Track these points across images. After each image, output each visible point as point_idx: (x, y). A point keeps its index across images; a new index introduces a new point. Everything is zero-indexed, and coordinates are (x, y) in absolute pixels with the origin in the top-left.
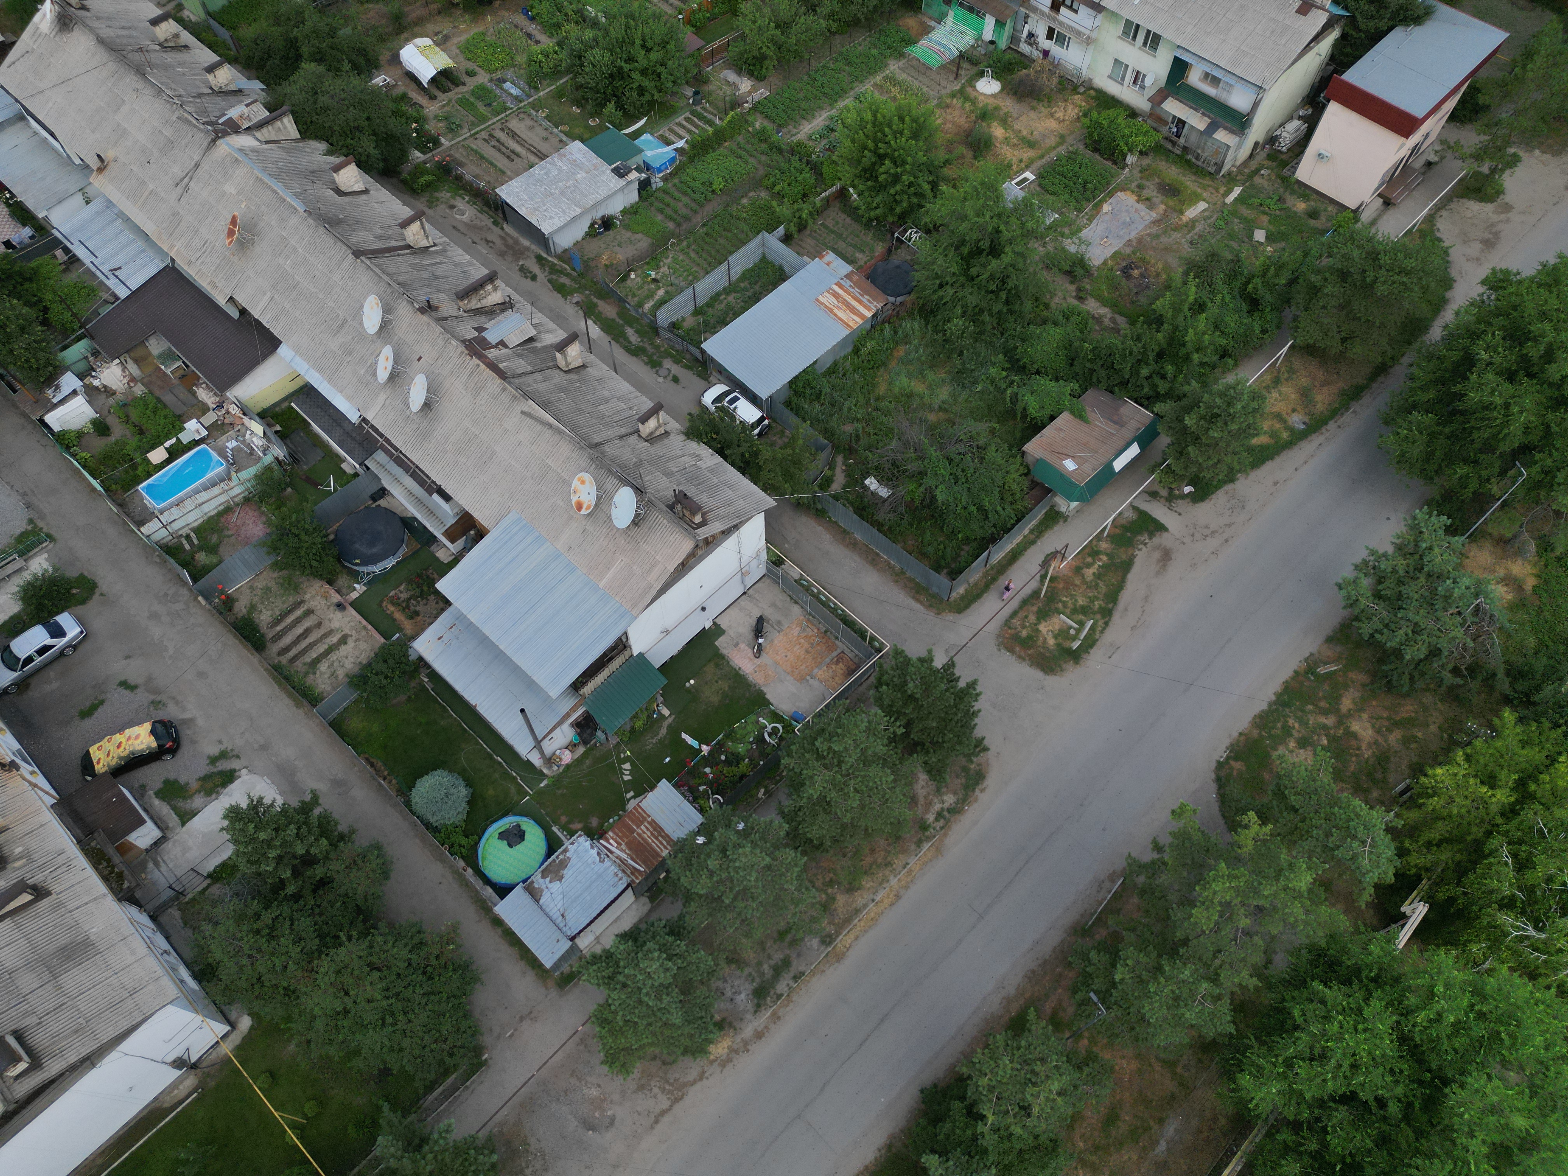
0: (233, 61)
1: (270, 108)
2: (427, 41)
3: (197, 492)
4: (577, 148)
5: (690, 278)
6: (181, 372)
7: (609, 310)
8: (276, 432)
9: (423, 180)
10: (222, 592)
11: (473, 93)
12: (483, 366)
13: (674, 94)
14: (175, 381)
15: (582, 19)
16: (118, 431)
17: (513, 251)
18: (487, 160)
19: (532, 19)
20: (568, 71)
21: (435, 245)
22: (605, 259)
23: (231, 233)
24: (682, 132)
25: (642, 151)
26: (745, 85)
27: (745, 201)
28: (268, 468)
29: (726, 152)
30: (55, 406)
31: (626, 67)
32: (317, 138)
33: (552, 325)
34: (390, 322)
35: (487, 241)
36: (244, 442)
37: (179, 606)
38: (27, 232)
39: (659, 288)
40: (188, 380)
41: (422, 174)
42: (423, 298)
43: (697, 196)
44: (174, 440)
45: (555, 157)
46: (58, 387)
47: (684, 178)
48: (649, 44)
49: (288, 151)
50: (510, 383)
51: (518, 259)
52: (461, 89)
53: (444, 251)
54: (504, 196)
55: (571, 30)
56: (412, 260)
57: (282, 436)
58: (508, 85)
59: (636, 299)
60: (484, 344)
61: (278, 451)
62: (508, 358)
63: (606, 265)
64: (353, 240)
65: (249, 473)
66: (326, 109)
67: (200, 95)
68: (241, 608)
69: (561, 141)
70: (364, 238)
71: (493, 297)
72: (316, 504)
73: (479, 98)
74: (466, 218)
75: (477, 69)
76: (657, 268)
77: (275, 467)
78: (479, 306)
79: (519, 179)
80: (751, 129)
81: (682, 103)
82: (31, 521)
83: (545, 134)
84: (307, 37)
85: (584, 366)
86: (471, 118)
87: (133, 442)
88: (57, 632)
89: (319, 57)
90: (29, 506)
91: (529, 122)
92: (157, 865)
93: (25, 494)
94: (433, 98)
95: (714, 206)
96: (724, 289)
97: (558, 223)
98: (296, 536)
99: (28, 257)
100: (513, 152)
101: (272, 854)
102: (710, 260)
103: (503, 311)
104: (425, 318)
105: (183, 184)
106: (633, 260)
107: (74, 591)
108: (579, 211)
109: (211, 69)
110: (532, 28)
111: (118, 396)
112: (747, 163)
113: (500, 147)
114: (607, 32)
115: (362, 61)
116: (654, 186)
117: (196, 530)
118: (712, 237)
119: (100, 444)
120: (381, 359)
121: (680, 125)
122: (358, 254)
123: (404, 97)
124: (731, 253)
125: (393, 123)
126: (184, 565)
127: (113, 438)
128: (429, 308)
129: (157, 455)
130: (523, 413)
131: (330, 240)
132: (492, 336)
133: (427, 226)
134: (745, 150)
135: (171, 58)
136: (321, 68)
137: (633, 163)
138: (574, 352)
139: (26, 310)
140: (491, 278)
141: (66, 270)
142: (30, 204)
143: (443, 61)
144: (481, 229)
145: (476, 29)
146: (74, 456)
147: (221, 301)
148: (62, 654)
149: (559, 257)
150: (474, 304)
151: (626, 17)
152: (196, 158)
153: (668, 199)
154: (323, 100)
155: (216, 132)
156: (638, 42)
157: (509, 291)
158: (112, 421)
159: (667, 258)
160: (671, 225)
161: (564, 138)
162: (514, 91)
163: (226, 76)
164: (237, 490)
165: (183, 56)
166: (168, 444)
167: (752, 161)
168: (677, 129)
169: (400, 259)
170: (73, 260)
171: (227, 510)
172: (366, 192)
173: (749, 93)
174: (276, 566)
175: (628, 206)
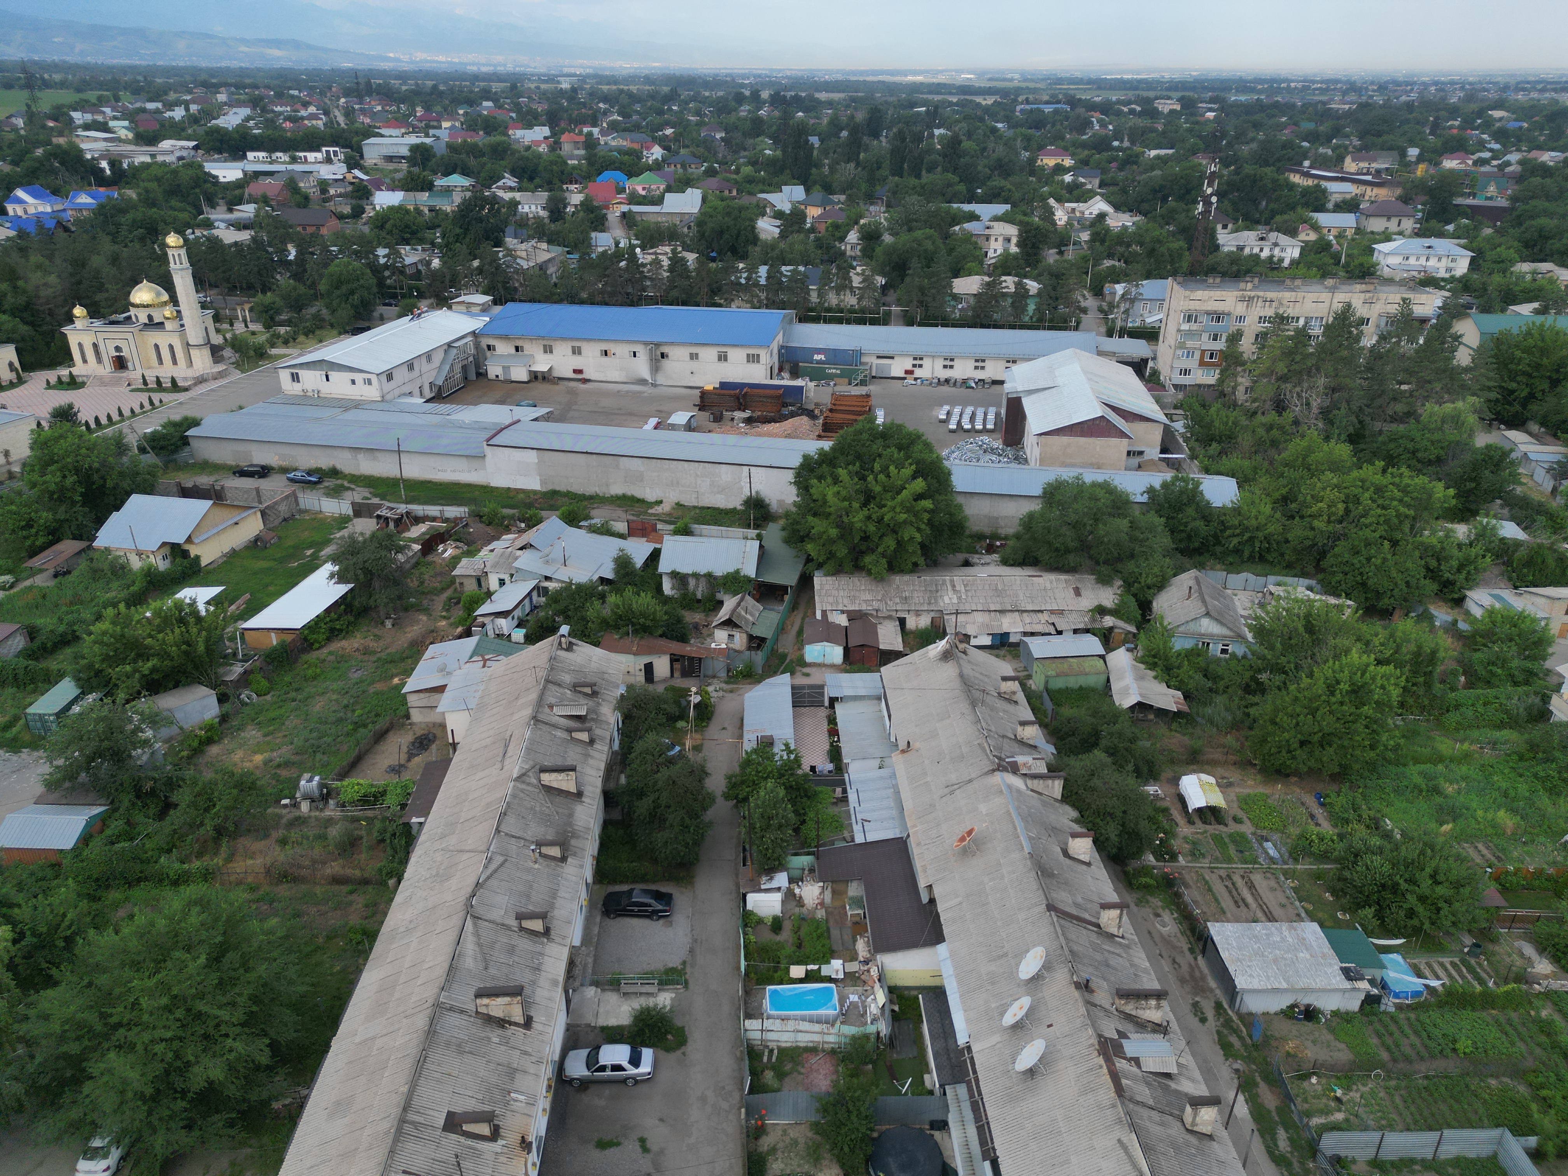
0: (1043, 725)
1: (1051, 769)
2: (1212, 780)
3: (803, 1019)
4: (1312, 931)
5: (1384, 1122)
6: (857, 919)
7: (1269, 1099)
8: (893, 1011)
9: (1143, 880)
10: (762, 1118)
11: (1231, 836)
12: (1105, 1070)
13: (1448, 933)
14: (849, 923)
15: (1375, 825)
16: (786, 935)
17: (1196, 985)
18: (1213, 895)
19: (1322, 805)
20: (1337, 861)
21: (1123, 937)
22: (1290, 1046)
23: (962, 839)
24: (1441, 973)
25: (1383, 966)
26: (1543, 967)
27: (1493, 1082)
28: (866, 1037)
29: (1489, 1019)
30: (760, 891)
31: (1404, 886)
32: (1074, 806)
33: (1197, 1075)
34: (1044, 978)
35: (1174, 961)
36: (863, 1002)
37: (725, 1105)
38: (830, 767)
39: (1340, 1110)
40: (858, 927)
41: (1146, 875)
42: (1086, 976)
43: (1432, 1044)
44: (816, 967)
45: (1285, 926)
46: (771, 879)
47: (1423, 1017)
48: (1441, 878)
49: (1044, 804)
50: (1123, 1103)
51: (1196, 994)
52: (1221, 828)
53: (1128, 947)
54: (1213, 932)
55: (1360, 831)
56: (1094, 937)
57: (896, 1017)
58: (1268, 845)
59: (1306, 1106)
60: (1119, 1050)
61: (883, 1028)
62: (1134, 1078)
63: (1288, 1054)
64: (1054, 895)
65: (850, 1030)
66: (1093, 789)
67: (1004, 737)
68: (766, 1143)
69: (1298, 915)
70: (1065, 899)
71: (1152, 1013)
72: (883, 1094)
73: (1235, 842)
74: (1165, 930)
75: (1245, 819)
76: (1348, 1089)
77: (873, 1039)
78: (1134, 1013)
79: (1236, 925)
80: (1533, 1013)
81: (1455, 947)
82: (684, 963)
83: (1284, 901)
84: (1111, 734)
85: (1210, 1137)
86: (1218, 854)
87: (789, 950)
88: (635, 1061)
89: (1112, 752)
90: (692, 951)
91: (1273, 883)
93: (695, 941)
94: (1191, 822)
95: (1452, 1066)
96: (1423, 1161)
97: (1255, 984)
98: (849, 1111)
99: (819, 783)
100: (1243, 900)
102: (1418, 1117)
103: (1154, 1031)
104: (1076, 994)
105: (951, 789)
106: (1322, 1065)
107: (669, 1037)
108: (1284, 985)
109: (1023, 724)
110: (1318, 812)
111: (804, 910)
112: (1513, 1044)
113: (1232, 890)
114: (1397, 848)
115: (1145, 770)
116: (1383, 1008)
117: (781, 1050)
118: (1431, 1095)
119: (767, 936)
120: (1016, 1005)
121: (1442, 965)
122: (1050, 907)
123: (1165, 811)
124: (1450, 1126)
125: (1144, 826)
126: (754, 1073)
127: (778, 938)
128: (1085, 987)
129: (798, 971)
130: (1119, 1141)
131: (1034, 885)
132: (1130, 1048)
133: (1125, 918)
134: (1515, 1030)
135: (1000, 704)
136: (1110, 760)
137: (1369, 973)
138: (1208, 1117)
139: (791, 815)
140: (1159, 996)
141: (835, 804)
142: (844, 752)
143: (1217, 799)
144: (1174, 947)
145: (1261, 790)
146: (745, 934)
147: (922, 884)
148: (624, 1081)
149: (1241, 1016)
150: (1130, 1008)
151: (1425, 844)
152: (973, 776)
153: (1393, 1028)
154: (1096, 782)
155: (999, 765)
156: (1428, 870)
157: (1171, 1017)
158: (787, 926)
159: (1364, 1085)
160: (1385, 1056)
161: (1303, 915)
162: (1272, 852)
163: (1032, 733)
164: (832, 1039)
165: (1011, 708)
166: (810, 967)
167: (1519, 1044)
168: (1436, 967)
169: (1084, 932)
170: (844, 799)
171: (812, 1050)
172: (1089, 864)
173: (1546, 977)
174: (816, 1127)
175: (1343, 1010)
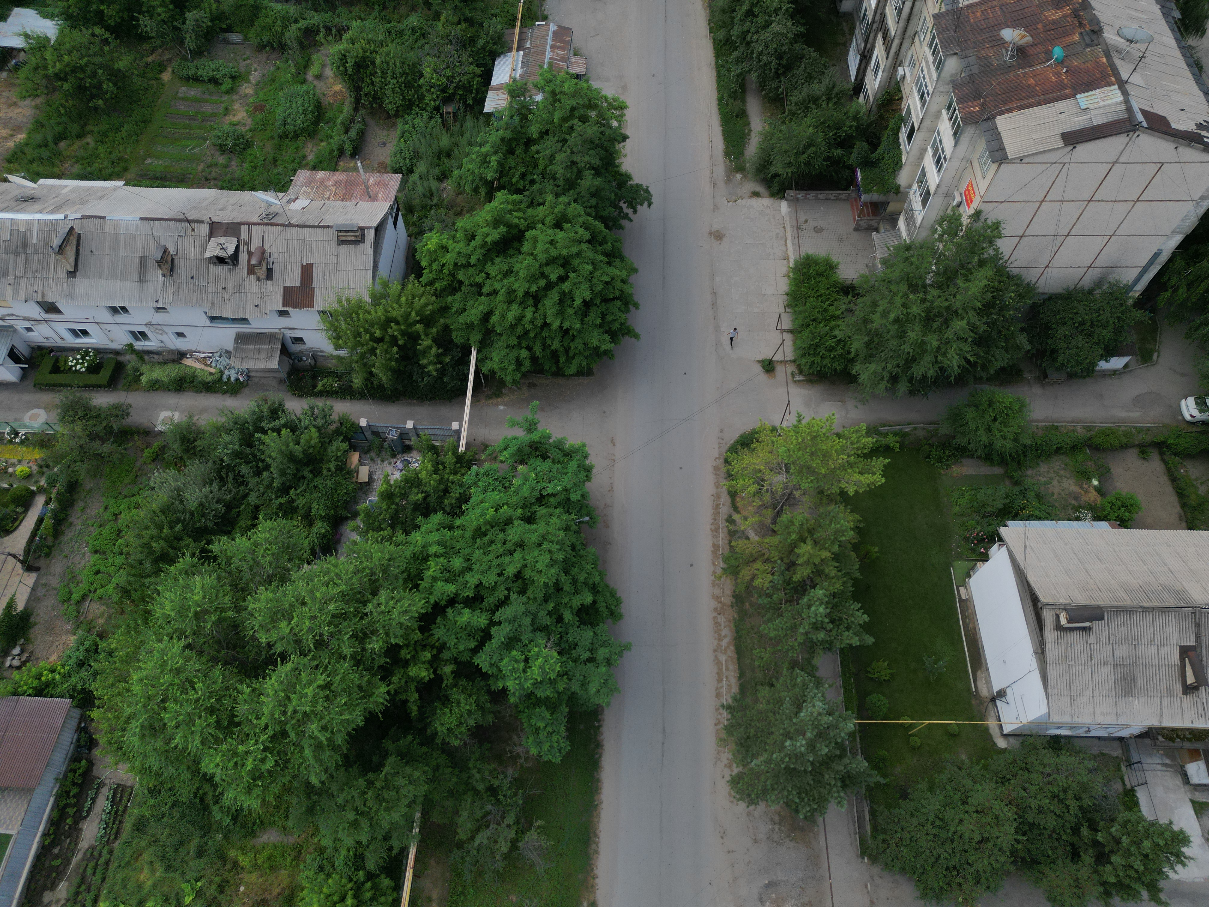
92: (1166, 765)
101: (1125, 840)
